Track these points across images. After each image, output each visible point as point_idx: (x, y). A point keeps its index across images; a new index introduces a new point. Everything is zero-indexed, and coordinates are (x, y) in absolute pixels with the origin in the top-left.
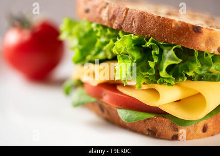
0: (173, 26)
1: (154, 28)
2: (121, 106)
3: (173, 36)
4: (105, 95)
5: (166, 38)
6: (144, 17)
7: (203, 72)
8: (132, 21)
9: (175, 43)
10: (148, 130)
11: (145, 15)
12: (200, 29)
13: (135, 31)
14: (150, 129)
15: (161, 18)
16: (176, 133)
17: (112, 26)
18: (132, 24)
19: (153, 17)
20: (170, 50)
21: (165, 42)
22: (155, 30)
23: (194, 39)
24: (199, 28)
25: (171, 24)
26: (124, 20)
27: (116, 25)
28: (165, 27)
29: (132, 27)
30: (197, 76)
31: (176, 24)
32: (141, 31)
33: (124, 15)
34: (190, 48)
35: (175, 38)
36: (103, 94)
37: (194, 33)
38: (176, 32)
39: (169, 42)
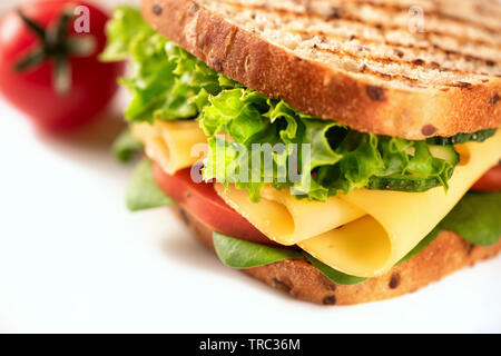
0: (327, 81)
1: (288, 83)
2: (220, 228)
3: (326, 103)
4: (189, 196)
5: (312, 106)
6: (269, 54)
7: (389, 173)
8: (244, 60)
9: (331, 117)
10: (275, 280)
11: (270, 50)
12: (382, 94)
13: (248, 82)
14: (279, 279)
15: (301, 63)
16: (331, 293)
17: (204, 58)
18: (243, 66)
19: (286, 58)
20: (319, 129)
21: (309, 113)
22: (290, 86)
23: (368, 112)
24: (379, 92)
25: (322, 78)
26: (228, 52)
27: (212, 60)
28: (308, 84)
29: (242, 71)
30: (378, 181)
31: (333, 79)
32: (261, 85)
33: (227, 43)
34: (362, 131)
35: (329, 109)
36: (186, 194)
37: (369, 100)
38: (331, 96)
39: (317, 113)
